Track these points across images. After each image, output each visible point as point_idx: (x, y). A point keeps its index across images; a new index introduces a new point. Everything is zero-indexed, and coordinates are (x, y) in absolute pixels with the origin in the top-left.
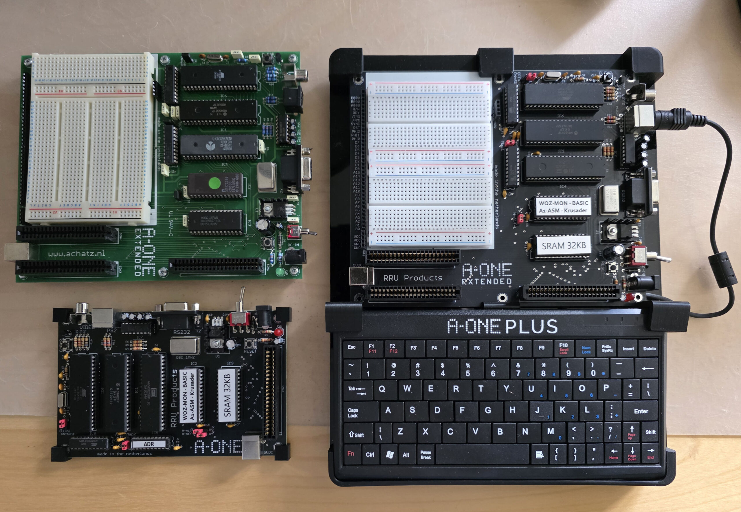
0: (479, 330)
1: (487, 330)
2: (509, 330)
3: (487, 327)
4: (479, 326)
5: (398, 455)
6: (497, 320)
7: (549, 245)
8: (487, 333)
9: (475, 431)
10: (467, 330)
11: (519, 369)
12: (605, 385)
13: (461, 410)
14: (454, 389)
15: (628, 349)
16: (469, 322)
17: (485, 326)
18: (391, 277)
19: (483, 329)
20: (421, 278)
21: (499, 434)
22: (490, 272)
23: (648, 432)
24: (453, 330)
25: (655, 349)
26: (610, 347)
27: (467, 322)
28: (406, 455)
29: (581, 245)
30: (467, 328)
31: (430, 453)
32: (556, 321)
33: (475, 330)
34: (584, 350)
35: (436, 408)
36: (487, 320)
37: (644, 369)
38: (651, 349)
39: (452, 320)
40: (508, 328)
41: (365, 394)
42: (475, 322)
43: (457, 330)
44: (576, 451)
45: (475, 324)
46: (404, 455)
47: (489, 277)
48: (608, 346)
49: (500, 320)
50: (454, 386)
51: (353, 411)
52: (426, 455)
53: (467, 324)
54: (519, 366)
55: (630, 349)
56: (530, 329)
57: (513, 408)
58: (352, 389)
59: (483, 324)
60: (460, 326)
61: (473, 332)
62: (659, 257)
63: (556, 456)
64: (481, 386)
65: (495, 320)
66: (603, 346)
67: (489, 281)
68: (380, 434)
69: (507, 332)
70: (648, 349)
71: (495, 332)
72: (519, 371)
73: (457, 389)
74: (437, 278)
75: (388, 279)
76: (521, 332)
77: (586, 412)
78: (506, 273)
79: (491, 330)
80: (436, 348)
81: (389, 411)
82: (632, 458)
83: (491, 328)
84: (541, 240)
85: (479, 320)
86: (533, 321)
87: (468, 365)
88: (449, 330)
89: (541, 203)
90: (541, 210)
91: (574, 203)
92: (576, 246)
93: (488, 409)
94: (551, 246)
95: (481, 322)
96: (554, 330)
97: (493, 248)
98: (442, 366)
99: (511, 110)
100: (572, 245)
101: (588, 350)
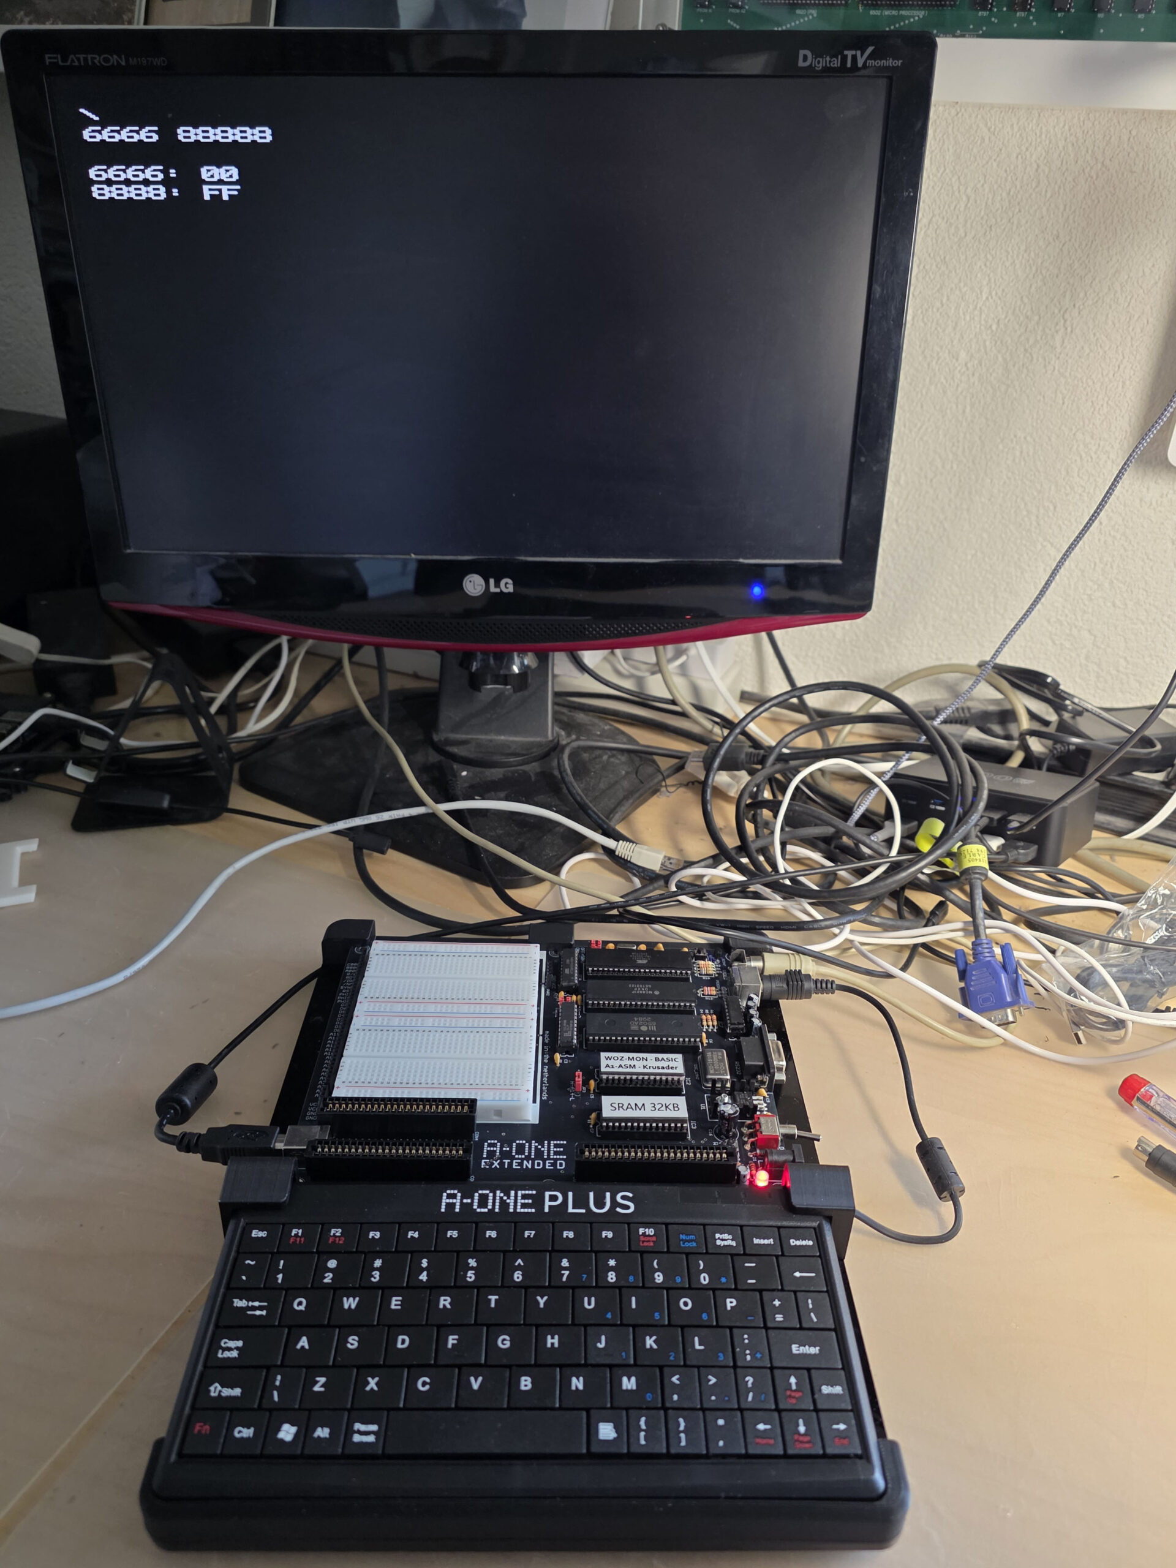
0: (497, 1207)
1: (511, 1207)
2: (550, 1206)
3: (511, 1201)
4: (497, 1201)
5: (305, 1433)
6: (530, 1192)
7: (620, 1106)
8: (511, 1211)
9: (476, 1382)
10: (475, 1207)
11: (565, 1269)
12: (728, 1300)
13: (450, 1342)
14: (442, 1303)
15: (762, 1242)
16: (481, 1195)
17: (508, 1201)
19: (504, 1205)
21: (523, 1388)
22: (530, 1153)
23: (826, 1390)
25: (811, 1243)
26: (730, 1237)
27: (476, 1194)
28: (322, 1432)
29: (671, 1107)
30: (475, 1204)
31: (374, 1428)
32: (631, 1195)
33: (490, 1207)
34: (685, 1241)
35: (401, 1338)
36: (512, 1193)
37: (797, 1274)
38: (804, 1243)
39: (452, 1192)
40: (547, 1203)
41: (264, 1313)
42: (491, 1195)
43: (457, 1207)
44: (683, 1425)
45: (490, 1198)
46: (319, 1432)
47: (528, 1158)
48: (726, 1236)
49: (534, 1192)
50: (442, 1299)
51: (232, 1344)
52: (365, 1433)
53: (476, 1198)
54: (567, 1265)
55: (766, 1242)
56: (587, 1208)
57: (553, 1338)
58: (239, 1303)
59: (505, 1198)
60: (465, 1201)
61: (485, 1210)
62: (809, 1136)
64: (494, 1299)
65: (527, 1192)
66: (718, 1236)
67: (527, 1164)
68: (276, 1388)
70: (798, 1243)
71: (526, 1210)
73: (446, 1303)
76: (571, 1210)
77: (698, 1347)
78: (556, 1153)
79: (519, 1207)
80: (416, 1235)
81: (306, 1345)
82: (802, 1442)
83: (519, 1204)
84: (607, 1101)
85: (498, 1192)
86: (591, 1195)
87: (473, 1263)
88: (443, 1208)
89: (608, 1059)
90: (607, 1066)
91: (657, 1059)
92: (664, 1108)
93: (504, 1340)
94: (625, 1107)
95: (502, 1195)
96: (627, 1207)
97: (537, 1122)
98: (425, 1263)
99: (567, 971)
100: (658, 1107)
101: (691, 1241)
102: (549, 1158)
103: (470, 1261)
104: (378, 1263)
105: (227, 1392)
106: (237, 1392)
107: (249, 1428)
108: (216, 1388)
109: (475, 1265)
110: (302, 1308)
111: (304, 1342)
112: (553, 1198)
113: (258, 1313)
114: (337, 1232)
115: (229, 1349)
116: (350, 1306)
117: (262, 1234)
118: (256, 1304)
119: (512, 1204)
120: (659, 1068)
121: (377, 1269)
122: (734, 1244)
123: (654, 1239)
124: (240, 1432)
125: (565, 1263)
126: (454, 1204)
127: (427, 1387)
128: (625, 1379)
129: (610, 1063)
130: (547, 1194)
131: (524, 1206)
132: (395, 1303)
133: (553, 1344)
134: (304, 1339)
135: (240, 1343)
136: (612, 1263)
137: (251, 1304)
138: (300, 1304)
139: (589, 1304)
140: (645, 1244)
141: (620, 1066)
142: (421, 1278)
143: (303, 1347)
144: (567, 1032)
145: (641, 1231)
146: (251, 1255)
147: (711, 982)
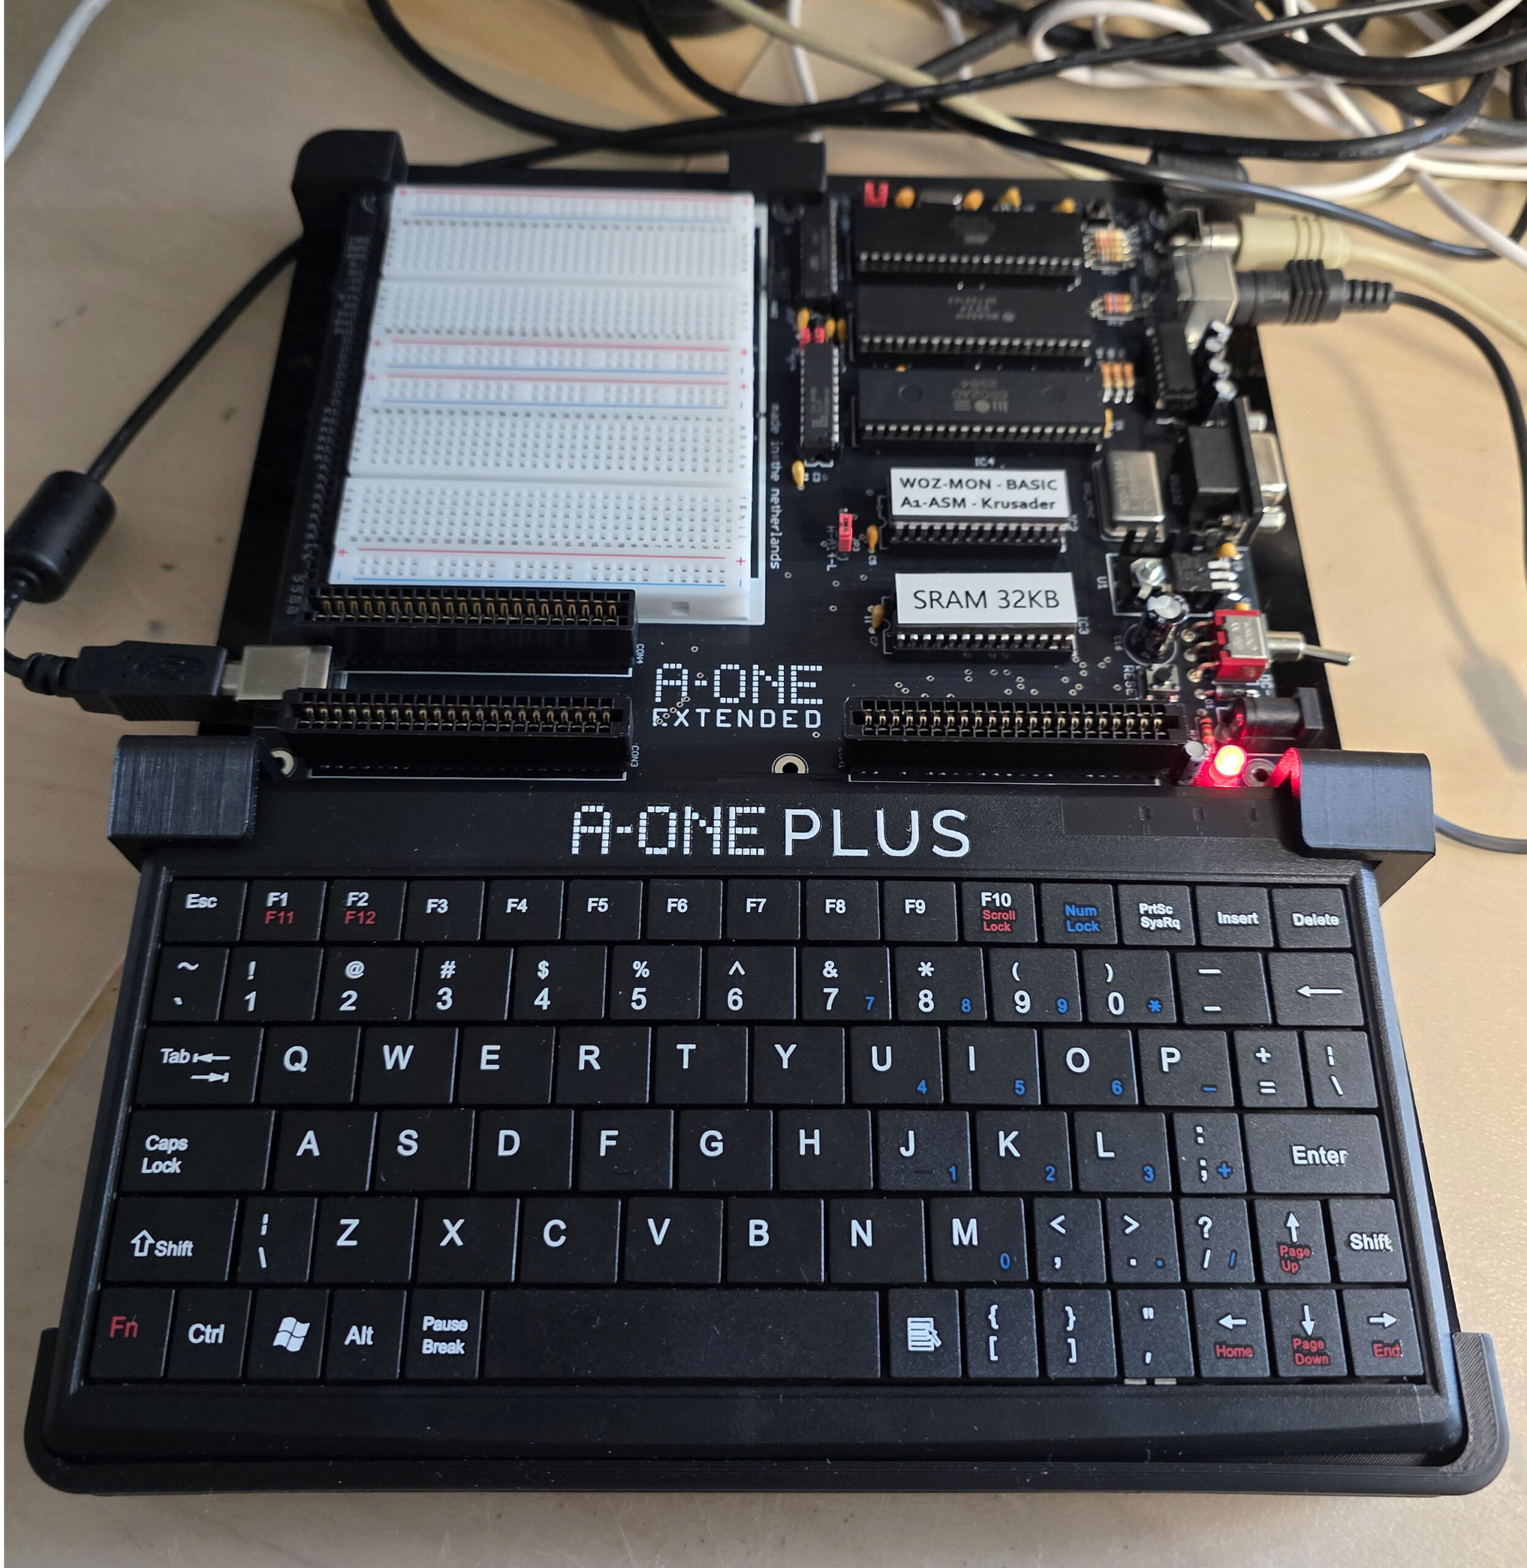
0: (687, 844)
1: (716, 844)
2: (796, 842)
3: (715, 831)
4: (687, 830)
5: (325, 1336)
6: (754, 810)
7: (935, 596)
8: (716, 852)
9: (658, 1230)
10: (642, 844)
11: (831, 982)
12: (1165, 1052)
13: (604, 1143)
14: (583, 1058)
15: (1234, 918)
16: (652, 817)
17: (709, 830)
19: (701, 839)
21: (753, 1243)
22: (749, 692)
23: (1356, 1240)
24: (591, 842)
25: (1335, 921)
26: (1169, 910)
27: (643, 815)
28: (360, 1336)
29: (1041, 598)
30: (642, 837)
31: (462, 1326)
32: (962, 817)
33: (672, 844)
34: (1075, 922)
35: (503, 1134)
36: (718, 811)
37: (1307, 992)
38: (1322, 921)
39: (592, 809)
40: (790, 836)
41: (225, 1078)
42: (673, 816)
43: (605, 844)
44: (1072, 1319)
45: (673, 823)
46: (353, 1335)
47: (746, 704)
48: (1159, 908)
49: (762, 811)
51: (167, 1145)
52: (444, 1337)
53: (643, 823)
54: (834, 974)
55: (1242, 917)
56: (870, 841)
57: (809, 1135)
58: (176, 1057)
59: (703, 823)
60: (620, 830)
61: (664, 851)
62: (1314, 652)
63: (993, 1339)
64: (686, 1048)
65: (747, 810)
66: (1143, 908)
67: (745, 718)
68: (262, 1242)
69: (789, 851)
70: (1309, 921)
71: (746, 852)
72: (834, 991)
73: (592, 1059)
76: (838, 851)
77: (1102, 1153)
78: (802, 693)
79: (732, 844)
80: (523, 907)
81: (314, 1148)
82: (1307, 1352)
83: (732, 837)
84: (906, 584)
85: (688, 809)
86: (880, 817)
87: (641, 969)
88: (576, 843)
89: (907, 483)
90: (906, 501)
91: (1011, 484)
92: (1026, 601)
93: (712, 1139)
94: (944, 601)
95: (696, 816)
96: (956, 845)
97: (762, 622)
98: (543, 970)
99: (814, 263)
100: (1013, 598)
101: (1090, 919)
102: (788, 705)
103: (636, 965)
104: (448, 969)
105: (165, 1249)
106: (186, 1248)
107: (215, 1326)
108: (143, 1239)
109: (646, 974)
110: (300, 1067)
111: (310, 1143)
112: (802, 824)
113: (213, 1077)
114: (358, 898)
115: (163, 1156)
116: (397, 1062)
117: (207, 903)
118: (208, 1058)
119: (717, 837)
120: (1015, 505)
121: (446, 983)
122: (1176, 924)
123: (1012, 915)
124: (198, 1333)
125: (830, 970)
126: (599, 836)
127: (563, 1239)
128: (957, 1223)
129: (913, 493)
130: (789, 814)
131: (742, 841)
132: (488, 1057)
133: (810, 1148)
134: (310, 1135)
135: (182, 1144)
136: (926, 969)
137: (196, 1058)
138: (296, 1058)
139: (882, 1062)
140: (994, 927)
141: (934, 502)
142: (537, 1002)
143: (308, 1152)
144: (817, 416)
145: (985, 897)
146: (190, 947)
147: (1121, 281)
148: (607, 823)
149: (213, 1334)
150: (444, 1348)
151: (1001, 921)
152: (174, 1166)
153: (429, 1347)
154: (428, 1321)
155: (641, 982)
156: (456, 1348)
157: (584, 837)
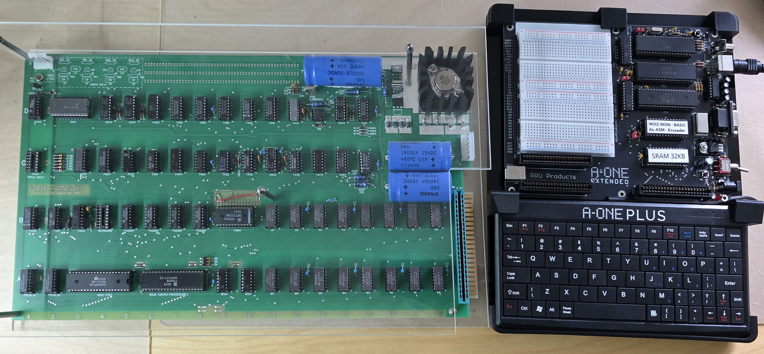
0: (607, 217)
1: (613, 217)
2: (629, 217)
3: (612, 214)
4: (607, 213)
5: (545, 309)
6: (620, 209)
7: (657, 155)
8: (613, 218)
9: (605, 293)
10: (597, 216)
11: (637, 247)
12: (702, 262)
13: (593, 277)
14: (588, 260)
15: (718, 235)
16: (599, 210)
17: (611, 214)
18: (536, 175)
19: (609, 216)
20: (560, 177)
21: (622, 296)
22: (612, 174)
23: (735, 299)
24: (587, 215)
25: (739, 236)
26: (705, 233)
27: (597, 210)
28: (552, 310)
29: (681, 156)
30: (597, 215)
31: (570, 309)
32: (664, 212)
33: (603, 217)
34: (686, 235)
35: (574, 274)
36: (613, 209)
37: (731, 251)
38: (736, 236)
39: (587, 208)
40: (628, 215)
41: (520, 261)
42: (603, 210)
43: (590, 216)
44: (681, 311)
45: (603, 212)
46: (551, 309)
47: (611, 178)
48: (703, 233)
49: (622, 209)
50: (588, 258)
51: (511, 274)
52: (567, 310)
53: (597, 212)
54: (637, 245)
55: (720, 235)
56: (645, 218)
57: (633, 277)
58: (511, 257)
59: (610, 212)
60: (593, 213)
61: (602, 218)
62: (739, 168)
63: (666, 315)
64: (608, 259)
65: (619, 209)
66: (700, 232)
67: (611, 181)
68: (532, 292)
69: (628, 219)
70: (733, 236)
71: (619, 219)
72: (637, 249)
73: (590, 260)
74: (572, 177)
75: (534, 176)
76: (638, 219)
77: (688, 282)
78: (624, 175)
79: (616, 217)
80: (574, 229)
81: (539, 275)
82: (724, 319)
83: (616, 215)
84: (651, 152)
85: (606, 209)
86: (647, 211)
87: (599, 243)
88: (584, 216)
89: (651, 124)
90: (650, 129)
91: (675, 125)
92: (677, 157)
94: (659, 157)
95: (608, 210)
96: (663, 218)
97: (614, 156)
98: (579, 242)
100: (675, 156)
101: (689, 235)
102: (621, 178)
103: (597, 242)
104: (560, 241)
105: (514, 293)
106: (518, 293)
107: (526, 306)
108: (510, 291)
110: (534, 260)
112: (630, 213)
113: (518, 261)
114: (541, 226)
115: (511, 276)
116: (552, 260)
117: (511, 226)
118: (516, 258)
119: (613, 215)
120: (676, 131)
121: (560, 244)
122: (706, 236)
123: (673, 234)
124: (523, 308)
127: (587, 294)
128: (660, 294)
130: (628, 210)
131: (618, 216)
132: (570, 259)
133: (633, 279)
134: (538, 273)
135: (514, 274)
136: (656, 244)
137: (514, 257)
138: (533, 258)
139: (647, 263)
141: (657, 130)
142: (578, 249)
144: (628, 103)
145: (668, 230)
146: (509, 235)
148: (590, 211)
149: (526, 308)
150: (567, 312)
151: (671, 235)
152: (513, 278)
153: (564, 312)
154: (564, 308)
155: (599, 246)
156: (569, 312)
157: (585, 214)
